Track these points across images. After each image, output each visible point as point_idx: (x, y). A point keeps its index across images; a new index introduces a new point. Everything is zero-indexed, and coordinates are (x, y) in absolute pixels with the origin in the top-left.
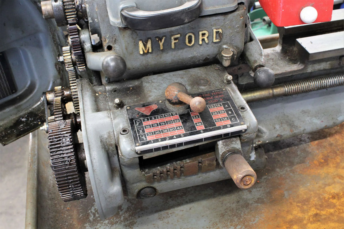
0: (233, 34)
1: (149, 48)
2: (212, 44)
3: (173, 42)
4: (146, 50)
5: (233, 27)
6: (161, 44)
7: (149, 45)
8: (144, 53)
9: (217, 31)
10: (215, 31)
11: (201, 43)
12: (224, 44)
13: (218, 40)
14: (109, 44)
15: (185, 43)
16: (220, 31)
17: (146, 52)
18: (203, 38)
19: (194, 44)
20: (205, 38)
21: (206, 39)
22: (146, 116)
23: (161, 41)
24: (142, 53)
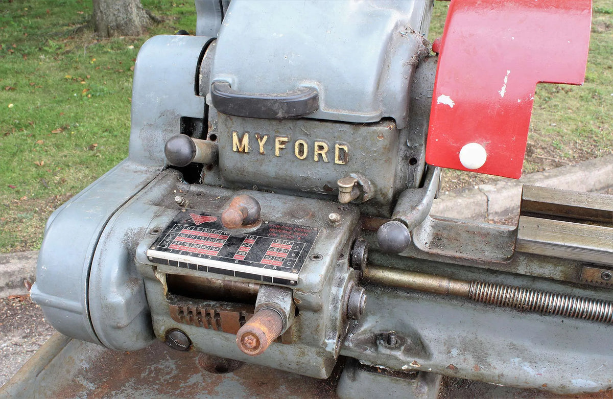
0: (367, 160)
1: (245, 145)
2: (334, 166)
3: (278, 146)
4: (240, 147)
5: (367, 149)
6: (261, 144)
7: (246, 140)
8: (238, 151)
9: (341, 147)
10: (337, 146)
11: (316, 159)
12: (353, 172)
13: (341, 162)
14: (214, 133)
15: (294, 152)
16: (346, 148)
17: (240, 149)
18: (320, 152)
19: (306, 158)
20: (323, 153)
21: (324, 156)
22: (194, 225)
23: (261, 141)
24: (235, 149)
